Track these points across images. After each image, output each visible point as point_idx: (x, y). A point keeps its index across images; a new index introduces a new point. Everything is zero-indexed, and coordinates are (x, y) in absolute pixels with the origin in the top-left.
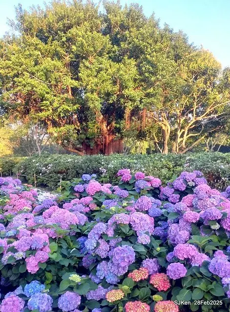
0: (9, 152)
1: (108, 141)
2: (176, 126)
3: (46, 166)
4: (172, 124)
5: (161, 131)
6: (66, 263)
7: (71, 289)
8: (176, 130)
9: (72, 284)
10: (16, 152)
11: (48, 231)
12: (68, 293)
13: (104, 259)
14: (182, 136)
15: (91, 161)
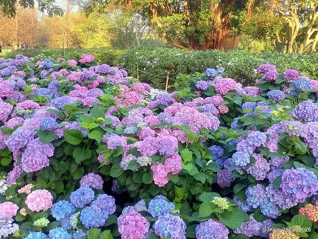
0: (106, 45)
1: (220, 37)
2: (306, 24)
3: (151, 59)
4: (302, 21)
5: (286, 29)
6: (203, 178)
7: (214, 216)
8: (306, 29)
9: (217, 210)
10: (114, 44)
11: (176, 133)
12: (212, 223)
13: (260, 182)
14: (313, 36)
15: (206, 57)
